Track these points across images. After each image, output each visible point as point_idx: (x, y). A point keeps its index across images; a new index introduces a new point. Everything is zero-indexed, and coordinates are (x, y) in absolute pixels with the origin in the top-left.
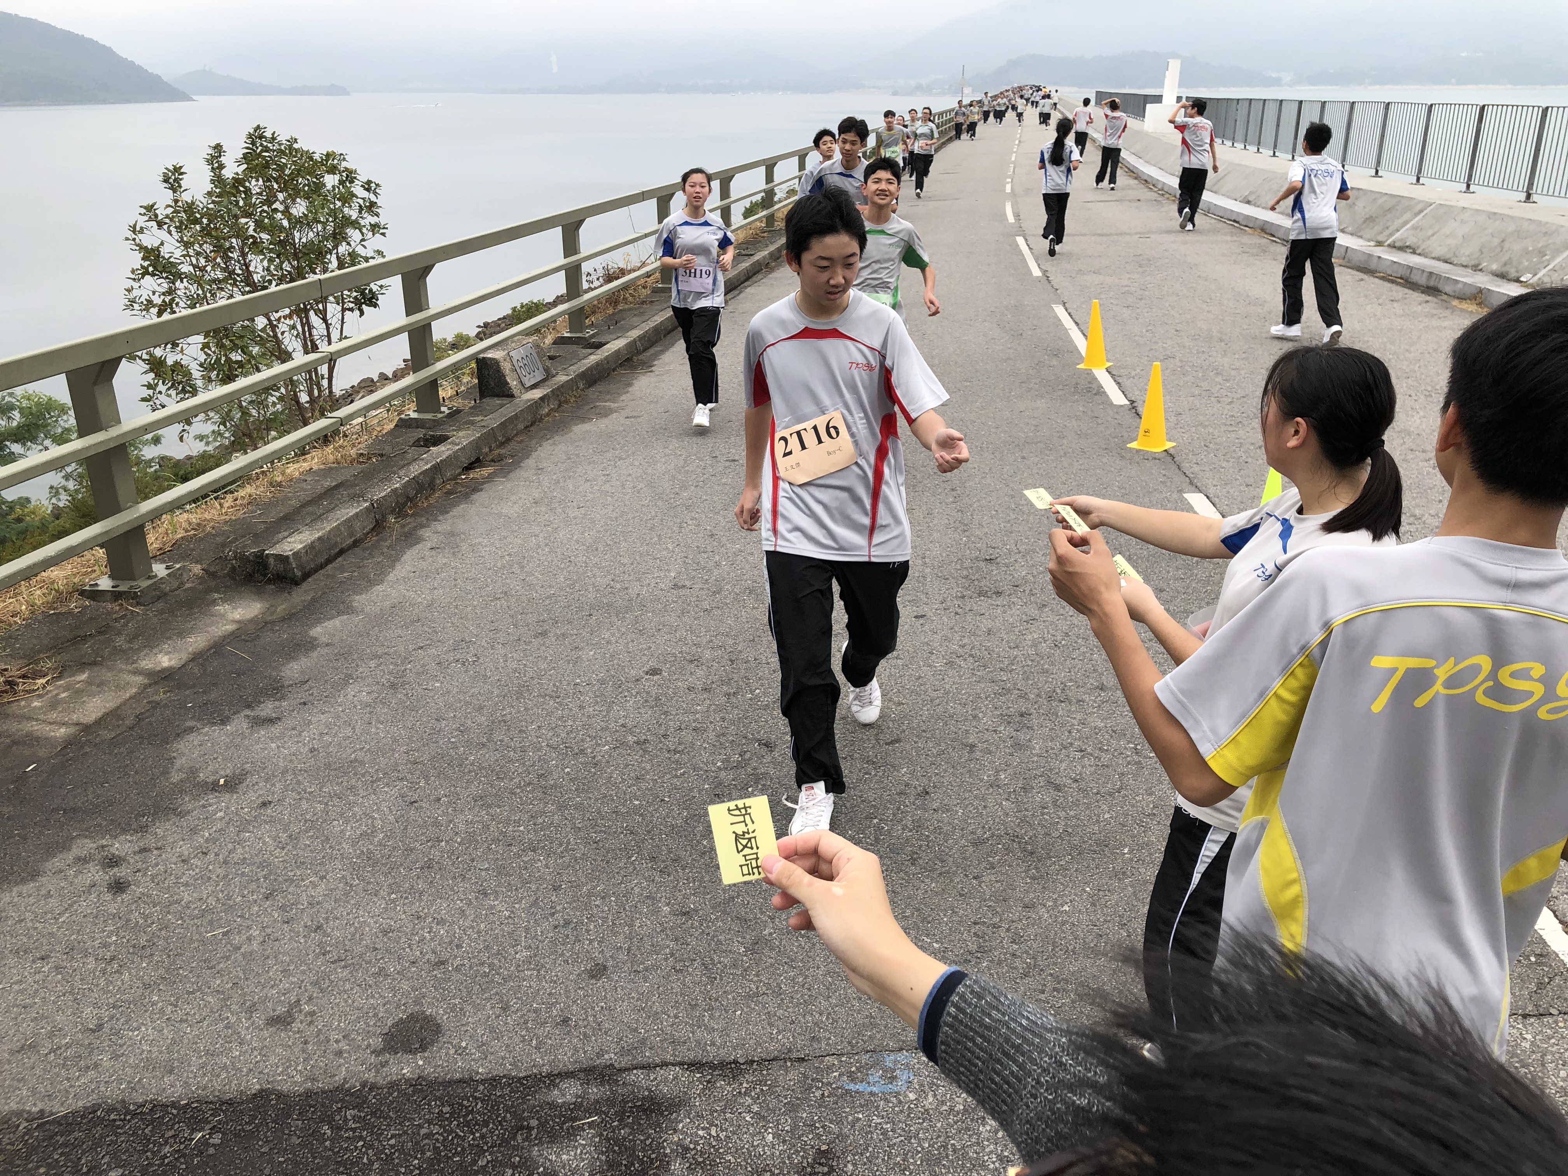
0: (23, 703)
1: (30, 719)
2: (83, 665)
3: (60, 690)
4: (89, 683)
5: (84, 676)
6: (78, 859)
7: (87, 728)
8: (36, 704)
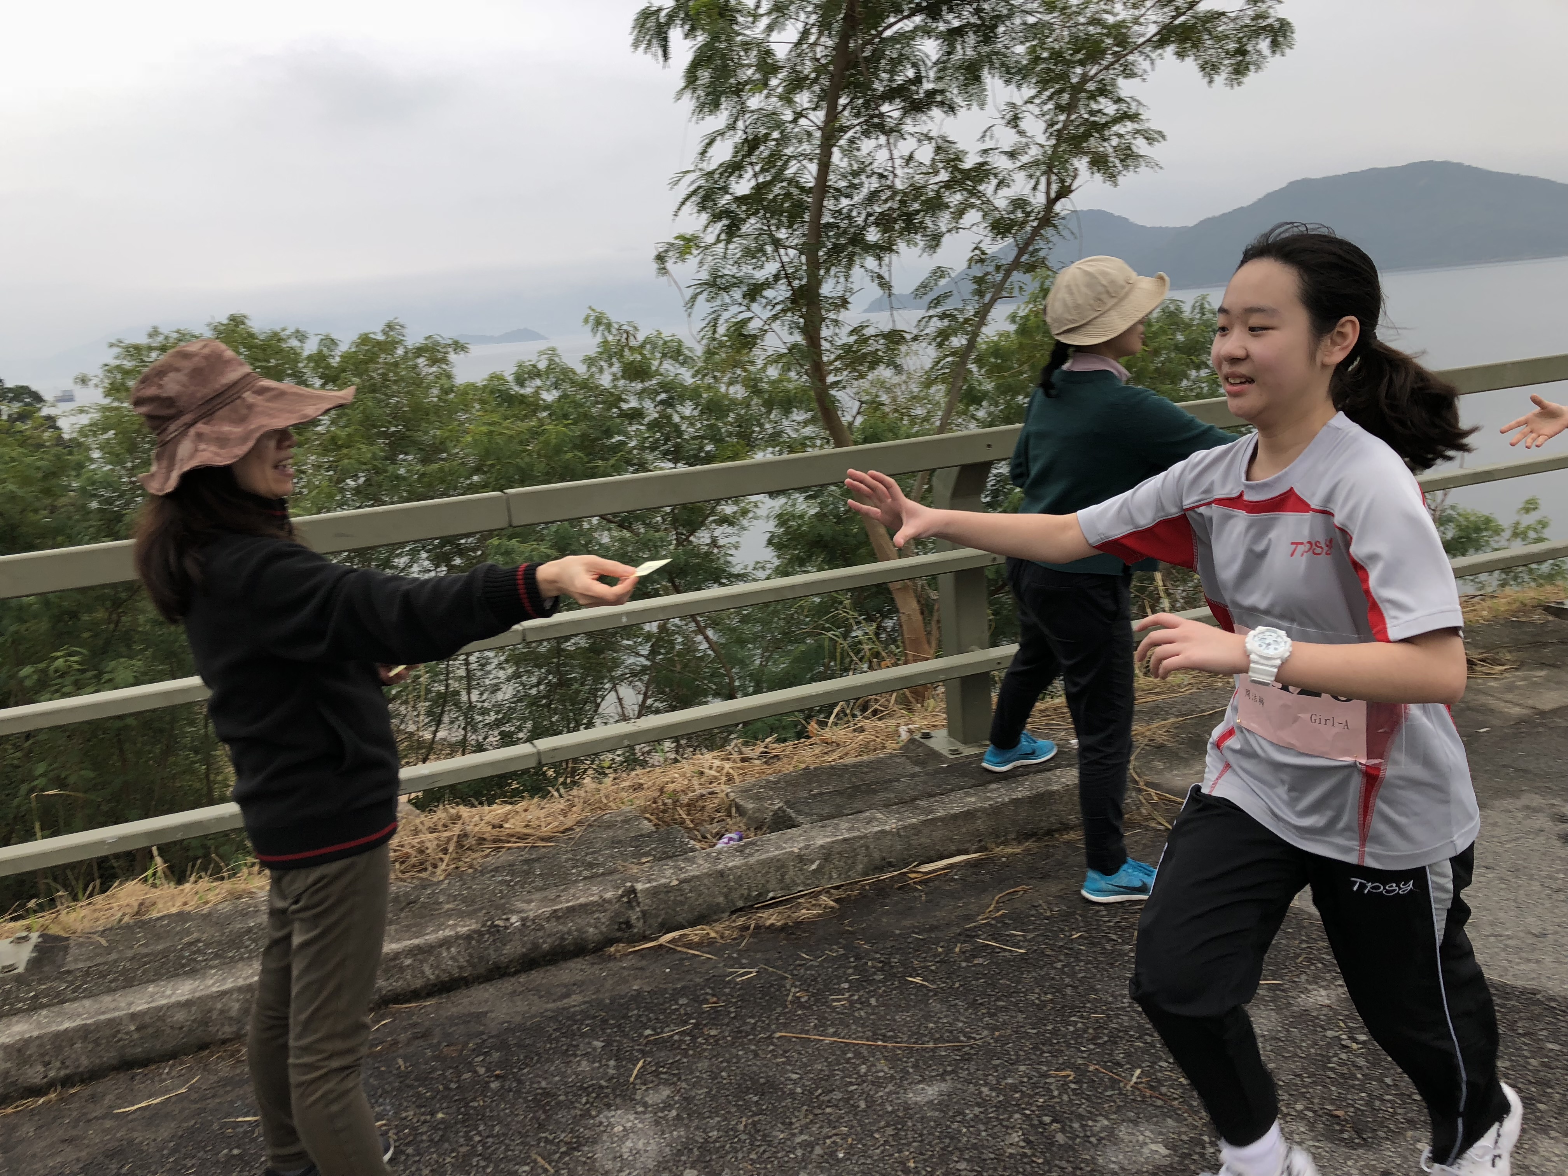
0: (1480, 681)
1: (1485, 694)
2: (1543, 665)
3: (1518, 678)
4: (1547, 679)
5: (1542, 673)
6: (1527, 808)
7: (1542, 713)
8: (1492, 684)
